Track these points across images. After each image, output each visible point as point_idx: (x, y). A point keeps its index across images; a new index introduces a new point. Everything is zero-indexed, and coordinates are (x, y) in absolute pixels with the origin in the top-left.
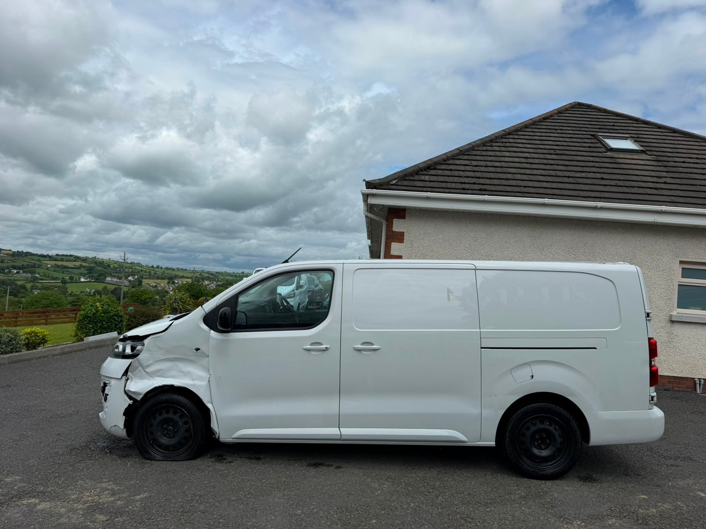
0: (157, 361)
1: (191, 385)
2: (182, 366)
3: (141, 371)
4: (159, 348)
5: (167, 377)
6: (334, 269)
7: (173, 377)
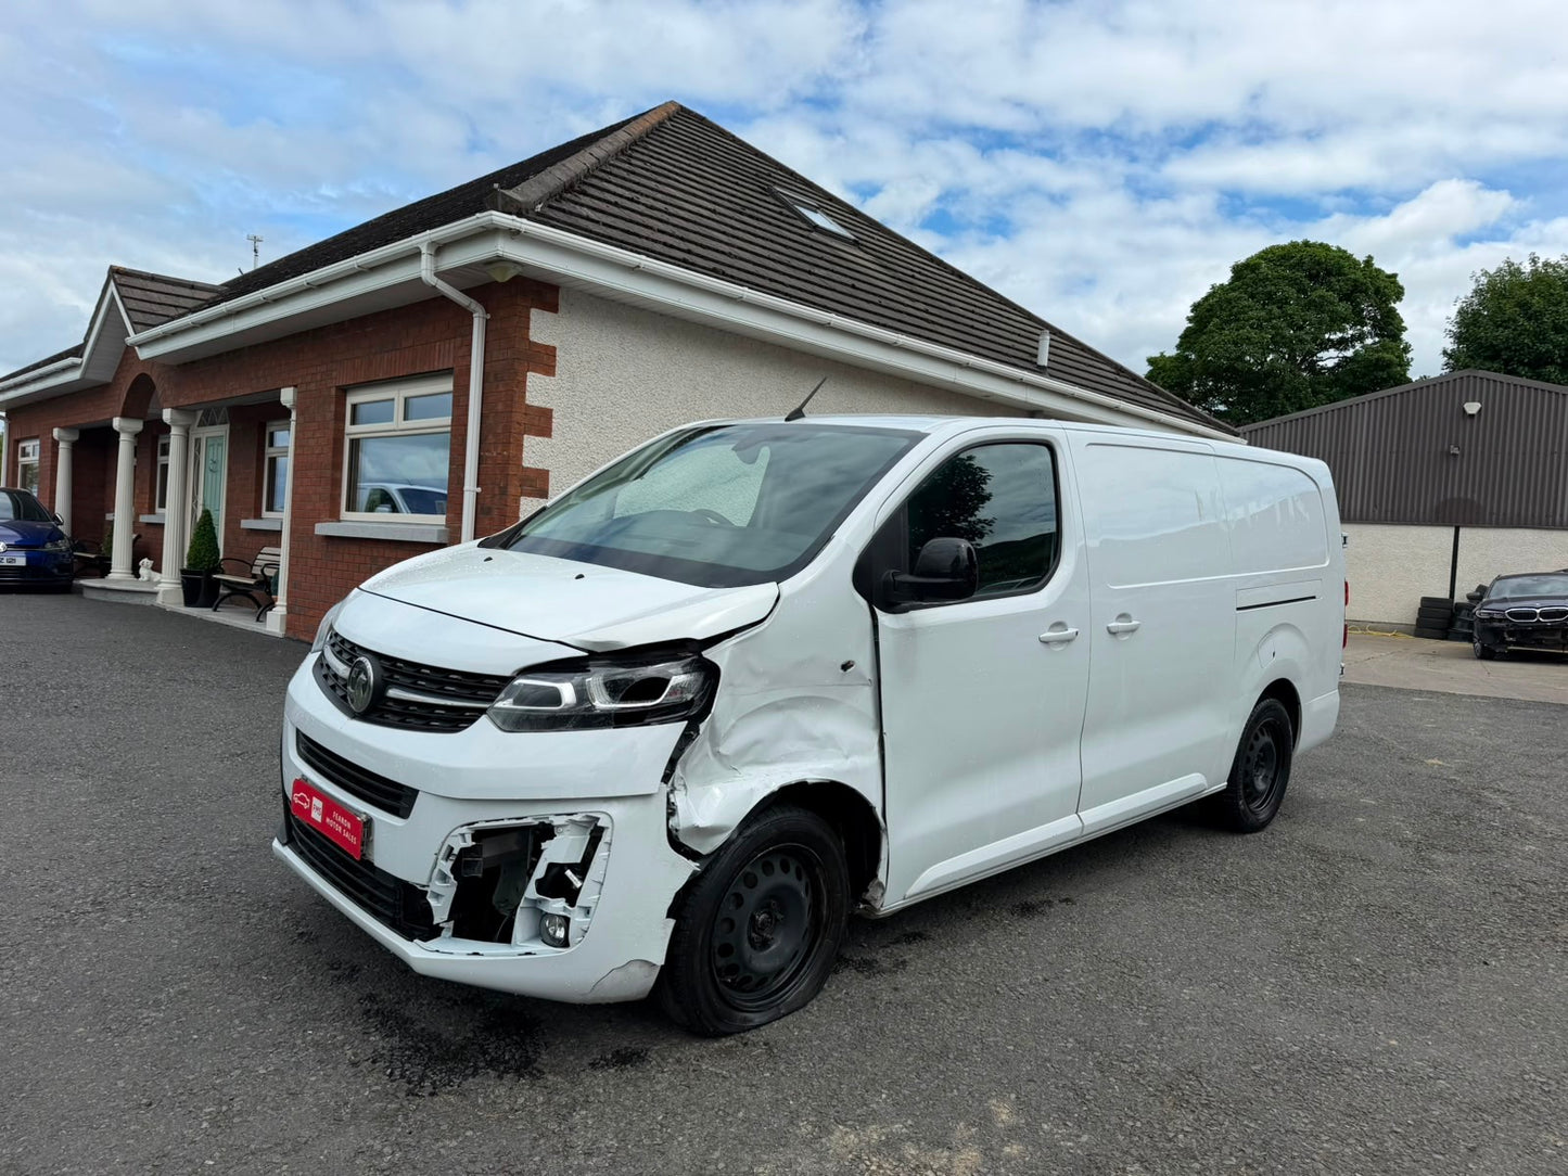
0: (744, 717)
1: (848, 772)
2: (809, 720)
3: (707, 755)
4: (755, 674)
5: (772, 762)
6: (1052, 441)
7: (789, 757)
